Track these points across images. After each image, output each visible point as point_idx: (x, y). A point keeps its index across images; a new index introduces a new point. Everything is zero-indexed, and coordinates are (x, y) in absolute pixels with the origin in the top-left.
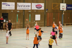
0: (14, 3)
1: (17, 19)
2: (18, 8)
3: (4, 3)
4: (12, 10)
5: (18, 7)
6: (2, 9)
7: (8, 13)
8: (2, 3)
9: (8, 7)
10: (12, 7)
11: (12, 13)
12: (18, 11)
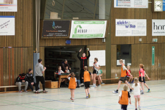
0: (144, 21)
1: (154, 57)
2: (155, 33)
3: (121, 20)
4: (140, 37)
5: (153, 31)
6: (116, 35)
7: (130, 45)
8: (117, 20)
9: (130, 29)
10: (139, 29)
11: (140, 43)
12: (155, 40)
